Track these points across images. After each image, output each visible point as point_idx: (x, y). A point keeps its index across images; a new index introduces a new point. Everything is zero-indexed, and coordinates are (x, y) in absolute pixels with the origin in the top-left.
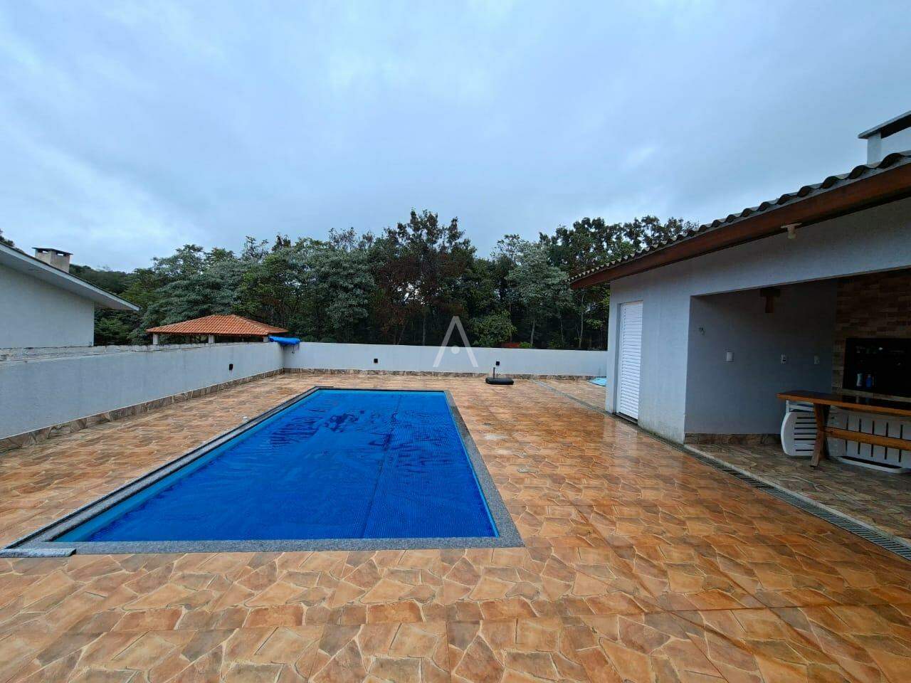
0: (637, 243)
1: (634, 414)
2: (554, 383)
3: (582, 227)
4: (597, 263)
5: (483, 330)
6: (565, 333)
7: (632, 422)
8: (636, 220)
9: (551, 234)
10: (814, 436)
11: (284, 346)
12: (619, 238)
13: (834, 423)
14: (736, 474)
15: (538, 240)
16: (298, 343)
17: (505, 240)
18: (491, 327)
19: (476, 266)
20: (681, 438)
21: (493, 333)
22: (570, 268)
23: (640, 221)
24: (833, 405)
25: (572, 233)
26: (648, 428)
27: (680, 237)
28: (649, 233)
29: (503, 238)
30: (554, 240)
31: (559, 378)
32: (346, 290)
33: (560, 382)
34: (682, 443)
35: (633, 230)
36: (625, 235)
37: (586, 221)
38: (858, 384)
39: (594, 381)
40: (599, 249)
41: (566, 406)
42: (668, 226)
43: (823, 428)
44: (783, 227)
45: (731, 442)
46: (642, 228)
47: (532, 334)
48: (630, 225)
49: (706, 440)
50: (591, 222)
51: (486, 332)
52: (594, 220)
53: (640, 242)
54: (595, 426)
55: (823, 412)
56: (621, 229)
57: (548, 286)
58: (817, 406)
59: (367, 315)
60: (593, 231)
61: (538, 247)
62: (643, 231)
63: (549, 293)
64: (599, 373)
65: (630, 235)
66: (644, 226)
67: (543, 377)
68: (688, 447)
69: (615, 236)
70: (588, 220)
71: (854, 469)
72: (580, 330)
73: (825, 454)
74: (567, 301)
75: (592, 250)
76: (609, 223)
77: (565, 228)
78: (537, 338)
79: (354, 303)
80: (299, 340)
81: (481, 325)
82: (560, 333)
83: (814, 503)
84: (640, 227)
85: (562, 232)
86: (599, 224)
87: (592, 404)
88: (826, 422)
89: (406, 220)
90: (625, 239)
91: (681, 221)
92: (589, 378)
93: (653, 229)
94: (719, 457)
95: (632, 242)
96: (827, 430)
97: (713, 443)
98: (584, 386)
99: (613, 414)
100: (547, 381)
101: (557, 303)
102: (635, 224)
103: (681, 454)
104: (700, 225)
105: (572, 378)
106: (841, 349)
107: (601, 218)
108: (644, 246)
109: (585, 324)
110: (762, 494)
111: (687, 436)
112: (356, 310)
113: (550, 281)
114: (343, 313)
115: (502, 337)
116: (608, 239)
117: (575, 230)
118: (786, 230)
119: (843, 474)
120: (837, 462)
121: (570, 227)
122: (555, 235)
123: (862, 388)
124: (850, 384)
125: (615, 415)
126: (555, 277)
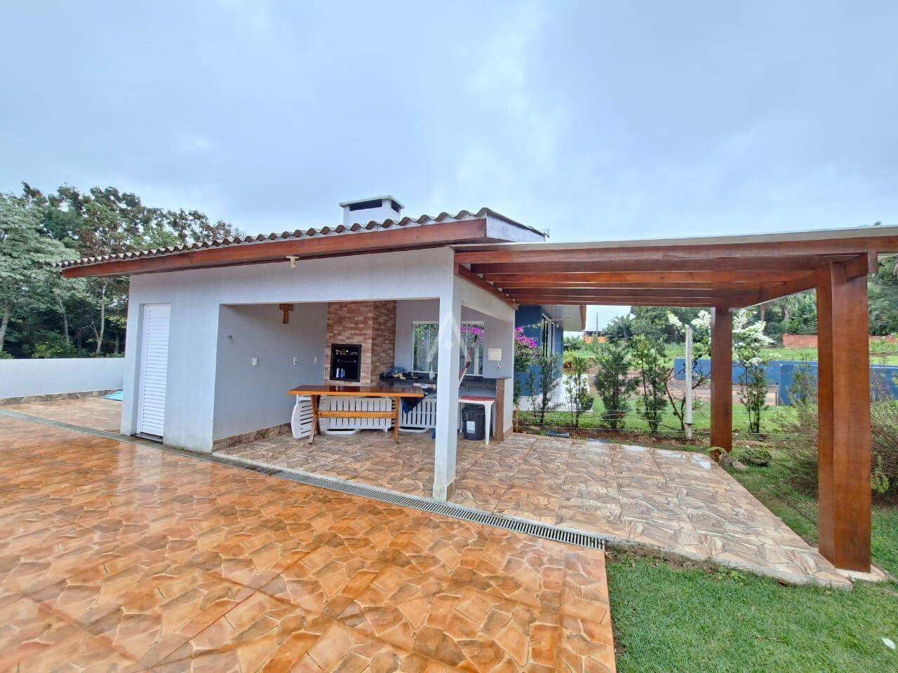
0: (182, 237)
1: (158, 431)
2: (37, 407)
3: (105, 196)
4: (129, 248)
6: (72, 333)
7: (156, 441)
8: (182, 212)
9: (48, 191)
10: (311, 420)
12: (159, 225)
13: (323, 407)
15: (19, 193)
20: (208, 447)
22: (81, 246)
23: (187, 213)
24: (323, 394)
25: (87, 200)
26: (174, 444)
27: (226, 242)
28: (197, 229)
30: (54, 202)
31: (48, 399)
33: (51, 404)
34: (210, 452)
35: (178, 221)
36: (169, 223)
37: (113, 192)
38: (337, 376)
39: (112, 397)
40: (132, 231)
41: (51, 439)
42: (217, 228)
43: (316, 412)
44: (288, 257)
45: (256, 439)
46: (189, 222)
48: (174, 215)
49: (235, 443)
50: (120, 194)
52: (125, 195)
53: (186, 236)
54: (98, 459)
55: (317, 400)
56: (163, 216)
57: (39, 265)
58: (313, 396)
60: (123, 207)
61: (21, 202)
62: (190, 225)
63: (40, 276)
65: (174, 224)
66: (191, 220)
68: (216, 454)
69: (155, 222)
70: (116, 191)
71: (339, 438)
72: (99, 329)
73: (318, 432)
74: (74, 289)
75: (120, 230)
76: (146, 203)
77: (76, 190)
82: (62, 332)
83: (306, 474)
84: (186, 220)
85: (68, 194)
86: (132, 201)
87: (101, 429)
88: (318, 407)
90: (168, 229)
91: (229, 226)
92: (105, 394)
93: (201, 227)
94: (243, 456)
95: (176, 234)
96: (319, 413)
97: (240, 442)
98: (95, 405)
99: (131, 436)
100: (22, 405)
102: (181, 215)
103: (209, 463)
104: (247, 235)
105: (73, 396)
106: (329, 352)
107: (136, 195)
108: (190, 241)
109: (108, 322)
111: (215, 443)
113: (41, 258)
116: (146, 222)
117: (93, 198)
118: (289, 260)
119: (327, 444)
120: (325, 435)
121: (84, 191)
122: (56, 194)
123: (339, 379)
124: (333, 377)
125: (134, 437)
126: (52, 254)
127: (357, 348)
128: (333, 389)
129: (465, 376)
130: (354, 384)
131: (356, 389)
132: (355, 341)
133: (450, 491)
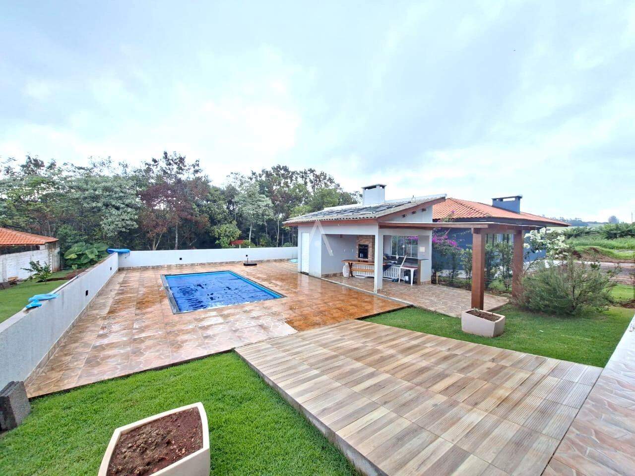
1: (307, 271)
3: (277, 169)
5: (221, 233)
7: (307, 274)
8: (305, 170)
9: (258, 171)
10: (349, 271)
11: (120, 254)
13: (353, 268)
14: (331, 282)
15: (250, 175)
16: (129, 252)
17: (231, 175)
18: (226, 231)
19: (212, 192)
20: (320, 277)
21: (227, 235)
23: (307, 170)
24: (354, 263)
25: (271, 173)
26: (311, 275)
29: (229, 174)
30: (260, 176)
31: (275, 261)
32: (118, 208)
33: (277, 263)
35: (304, 175)
36: (300, 177)
37: (279, 167)
39: (292, 261)
42: (320, 175)
43: (350, 269)
45: (333, 276)
47: (250, 235)
48: (302, 173)
49: (327, 276)
50: (281, 167)
51: (222, 235)
52: (283, 167)
55: (351, 265)
56: (298, 174)
57: (260, 207)
58: (350, 263)
59: (137, 226)
60: (282, 172)
61: (251, 179)
62: (308, 176)
63: (260, 211)
64: (292, 257)
65: (302, 177)
66: (309, 174)
67: (268, 261)
68: (322, 278)
69: (295, 177)
70: (280, 166)
71: (358, 278)
72: (277, 232)
73: (352, 276)
74: (270, 215)
76: (291, 169)
77: (267, 169)
78: (253, 237)
79: (126, 218)
80: (129, 250)
81: (219, 231)
82: (266, 234)
84: (307, 174)
85: (264, 172)
86: (286, 169)
88: (351, 267)
89: (159, 156)
90: (300, 180)
91: (326, 173)
92: (288, 260)
93: (313, 176)
94: (328, 279)
95: (303, 182)
98: (287, 263)
100: (271, 262)
101: (265, 217)
102: (305, 172)
103: (320, 280)
105: (281, 260)
106: (358, 247)
107: (287, 166)
110: (335, 285)
111: (322, 275)
112: (128, 222)
113: (260, 204)
114: (117, 225)
115: (233, 238)
116: (291, 178)
117: (273, 172)
119: (354, 279)
120: (355, 278)
121: (269, 169)
122: (261, 173)
123: (362, 258)
124: (359, 257)
125: (301, 273)
126: (263, 201)
127: (367, 246)
128: (359, 261)
129: (406, 258)
130: (366, 260)
131: (367, 262)
132: (366, 243)
133: (379, 291)
